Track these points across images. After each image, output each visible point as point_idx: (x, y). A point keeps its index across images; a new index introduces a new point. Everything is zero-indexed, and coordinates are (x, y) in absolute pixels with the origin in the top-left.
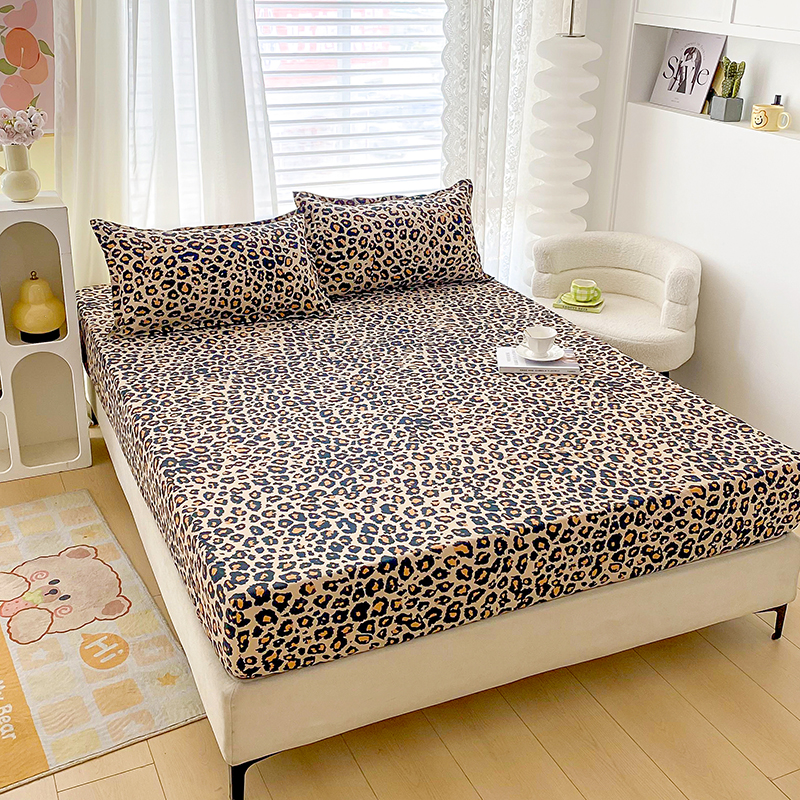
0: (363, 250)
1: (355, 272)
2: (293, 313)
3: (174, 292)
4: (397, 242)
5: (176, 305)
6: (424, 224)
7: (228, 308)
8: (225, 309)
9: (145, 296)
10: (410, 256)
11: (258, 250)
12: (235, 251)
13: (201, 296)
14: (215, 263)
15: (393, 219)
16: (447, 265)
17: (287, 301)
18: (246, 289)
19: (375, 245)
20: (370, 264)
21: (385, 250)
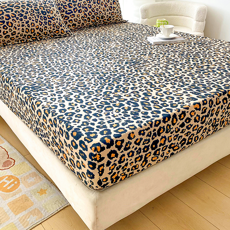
0: (80, 9)
1: (78, 18)
2: (56, 35)
4: (92, 5)
5: (7, 32)
8: (29, 34)
10: (98, 11)
11: (38, 7)
12: (28, 7)
13: (17, 28)
14: (21, 13)
17: (54, 29)
18: (36, 24)
19: (84, 6)
20: (83, 15)
21: (88, 8)
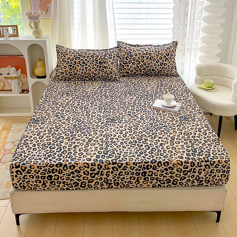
0: (134, 62)
1: (131, 68)
2: (107, 79)
3: (71, 68)
4: (145, 60)
5: (71, 72)
6: (155, 55)
7: (87, 75)
8: (86, 75)
9: (63, 69)
10: (149, 65)
11: (98, 58)
12: (91, 58)
13: (79, 71)
14: (84, 61)
15: (145, 52)
16: (162, 69)
17: (105, 75)
18: (92, 70)
19: (138, 60)
20: (136, 66)
21: (141, 62)
